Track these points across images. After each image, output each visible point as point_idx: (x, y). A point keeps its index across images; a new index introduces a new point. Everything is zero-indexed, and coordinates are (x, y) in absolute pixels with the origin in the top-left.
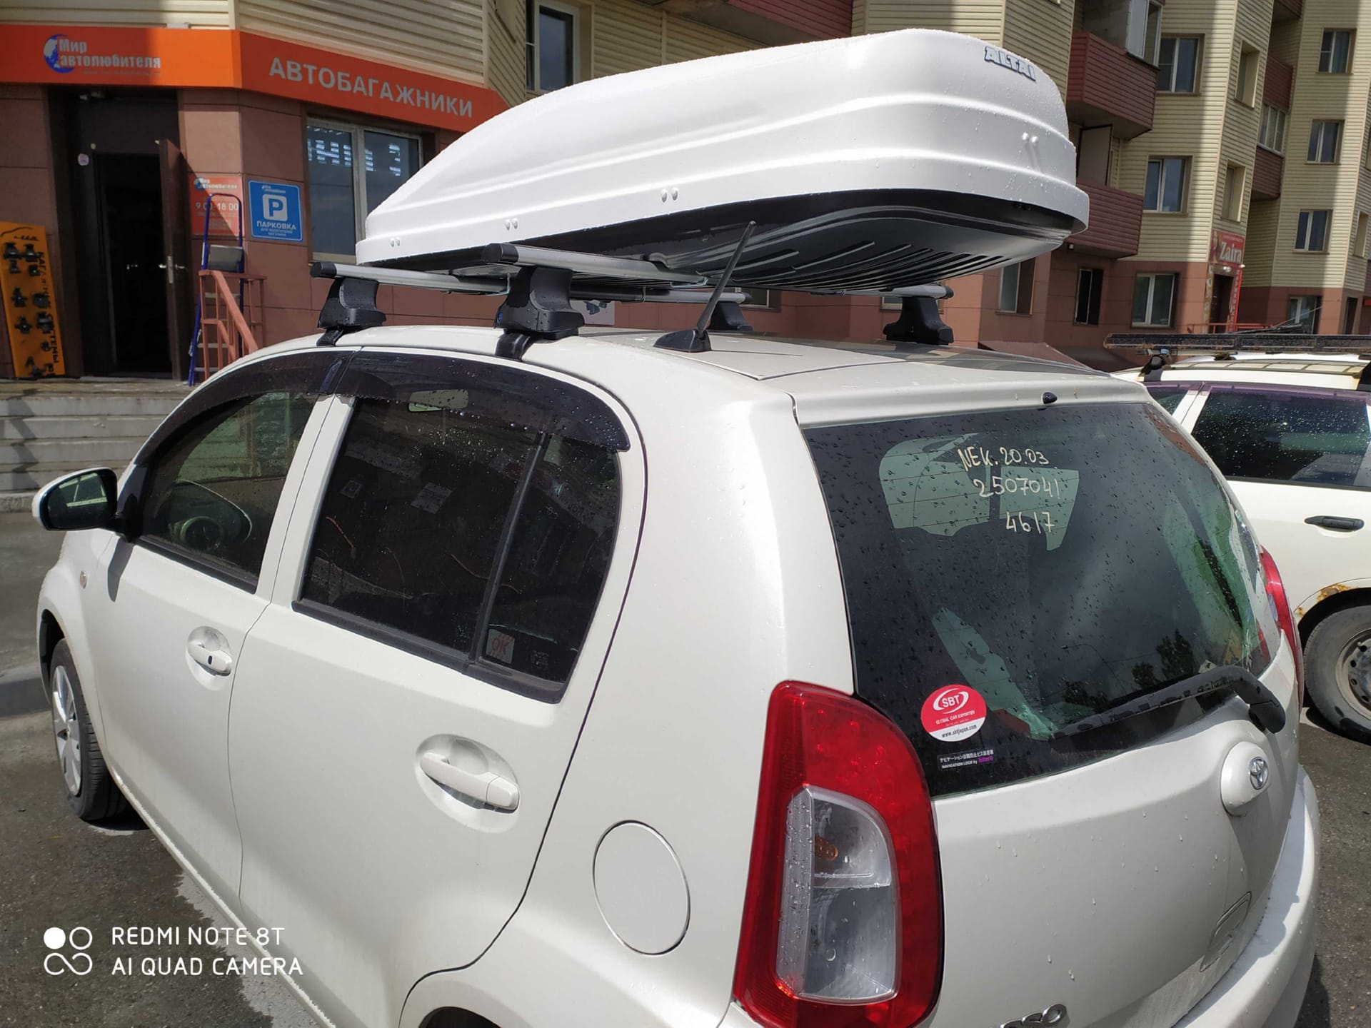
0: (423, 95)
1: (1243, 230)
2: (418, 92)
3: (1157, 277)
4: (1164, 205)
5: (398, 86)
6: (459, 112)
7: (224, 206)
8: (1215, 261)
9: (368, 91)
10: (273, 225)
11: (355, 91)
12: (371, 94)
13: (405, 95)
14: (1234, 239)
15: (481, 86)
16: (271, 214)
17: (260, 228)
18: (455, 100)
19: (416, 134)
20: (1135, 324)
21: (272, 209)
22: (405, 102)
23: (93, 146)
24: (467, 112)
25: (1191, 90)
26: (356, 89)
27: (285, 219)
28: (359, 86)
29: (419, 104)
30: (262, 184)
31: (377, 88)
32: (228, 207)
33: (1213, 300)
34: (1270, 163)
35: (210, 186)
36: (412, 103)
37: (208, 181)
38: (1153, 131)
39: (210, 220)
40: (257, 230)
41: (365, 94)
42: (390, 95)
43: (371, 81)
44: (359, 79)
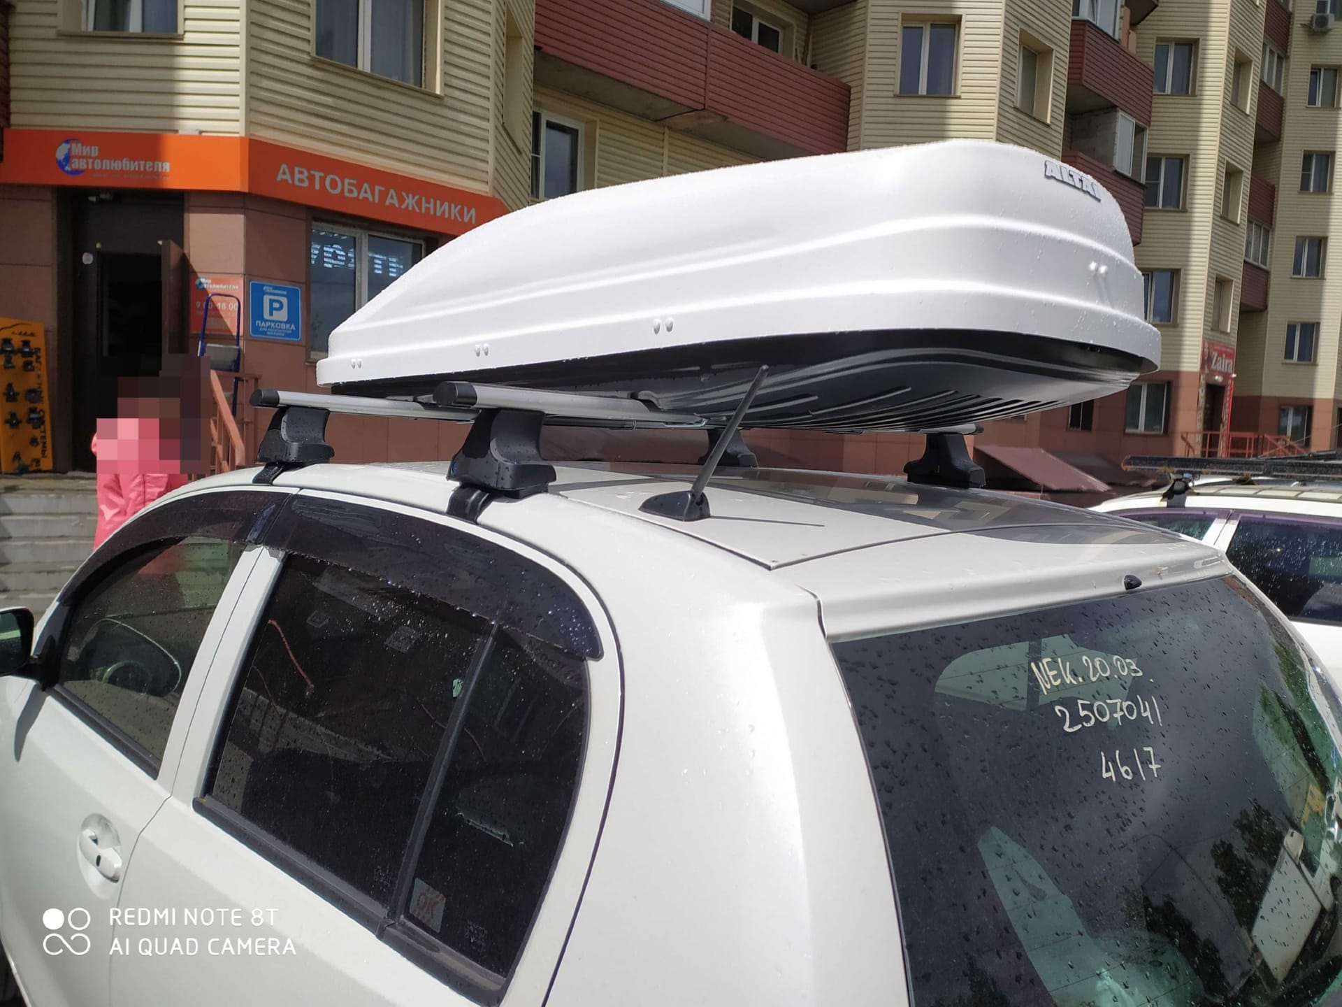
0: (428, 202)
1: (1233, 341)
2: (424, 199)
3: (1149, 386)
4: (1154, 316)
5: (404, 194)
6: (462, 216)
7: (224, 305)
8: (1207, 371)
9: (374, 197)
10: (272, 325)
11: (361, 197)
12: (377, 200)
13: (410, 202)
14: (1224, 349)
15: (486, 195)
16: (271, 314)
17: (259, 327)
18: (459, 207)
19: (419, 239)
20: (1129, 431)
21: (272, 310)
22: (410, 208)
23: (98, 246)
24: (471, 218)
25: (1178, 207)
26: (362, 195)
27: (286, 319)
28: (365, 193)
29: (423, 211)
30: (263, 285)
31: (383, 195)
32: (227, 306)
33: (1206, 408)
34: (1257, 277)
35: (211, 286)
36: (417, 210)
37: (210, 281)
38: (1142, 244)
39: (208, 319)
40: (256, 329)
41: (371, 199)
42: (395, 202)
43: (377, 188)
44: (366, 186)
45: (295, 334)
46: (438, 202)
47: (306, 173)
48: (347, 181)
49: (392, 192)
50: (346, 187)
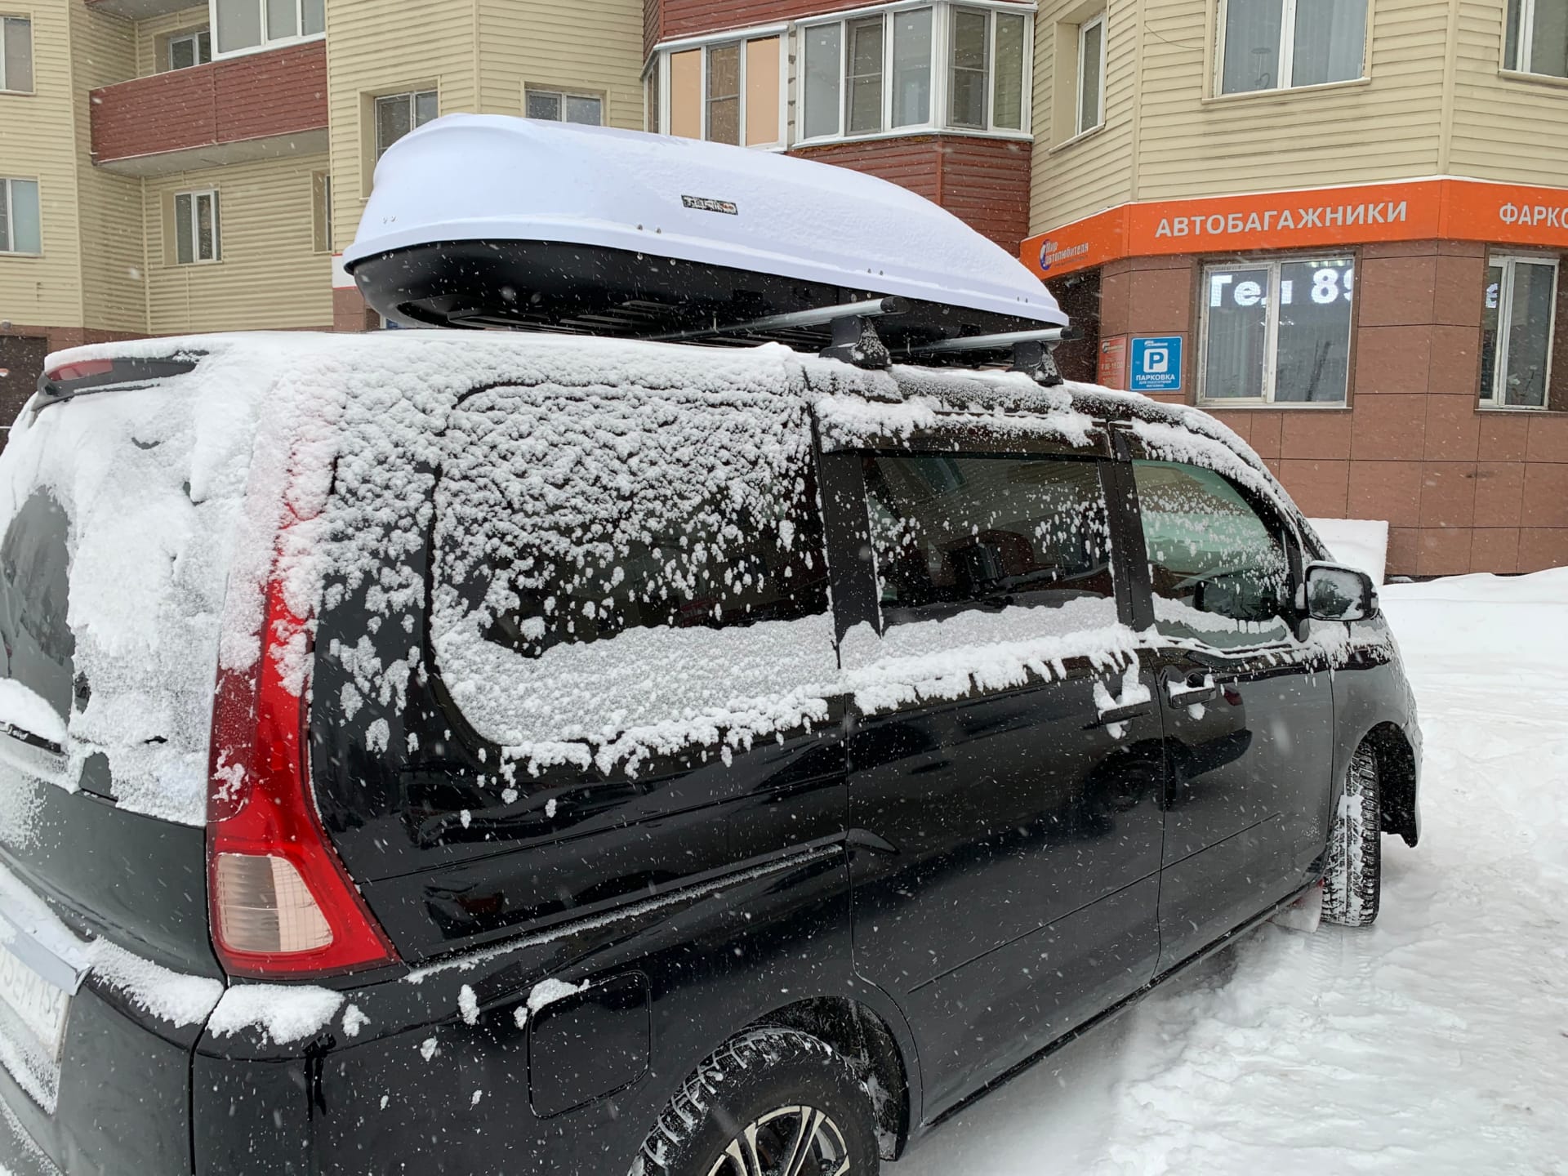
0: (1334, 211)
2: (1329, 210)
5: (1302, 211)
6: (1385, 219)
9: (1262, 226)
10: (1151, 377)
11: (1247, 230)
12: (1266, 228)
13: (1310, 218)
16: (1151, 367)
17: (1138, 381)
18: (1382, 205)
21: (1152, 362)
22: (1310, 225)
24: (1400, 215)
26: (1249, 225)
27: (1165, 369)
28: (1254, 223)
29: (1328, 223)
30: (1144, 340)
36: (1319, 224)
37: (1108, 344)
40: (1135, 384)
41: (1259, 229)
43: (1267, 214)
44: (1254, 215)
45: (1175, 383)
46: (1349, 209)
47: (1186, 221)
48: (1231, 217)
49: (1287, 213)
50: (1231, 223)
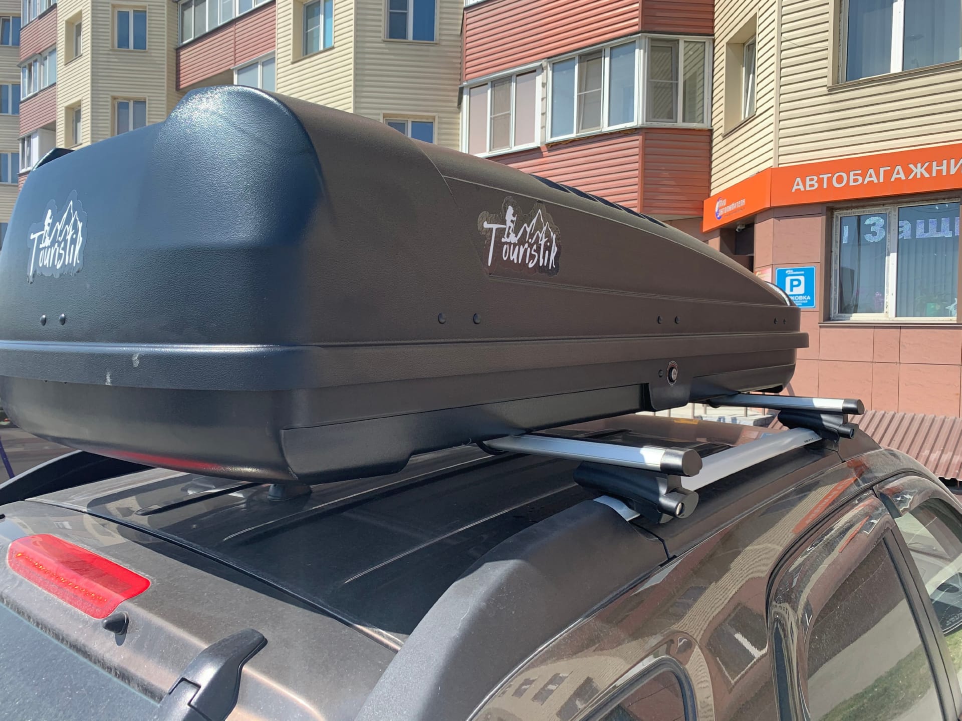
0: (940, 165)
2: (935, 164)
5: (911, 165)
10: (792, 298)
11: (866, 182)
12: (881, 180)
13: (919, 170)
16: (792, 290)
19: (954, 198)
21: (792, 286)
22: (919, 176)
26: (867, 179)
27: (802, 292)
28: (871, 177)
29: (934, 175)
30: (786, 270)
31: (889, 173)
36: (927, 176)
41: (876, 181)
42: (902, 175)
44: (871, 171)
45: (810, 303)
46: (952, 162)
47: (815, 178)
48: (852, 173)
49: (899, 168)
50: (852, 177)
